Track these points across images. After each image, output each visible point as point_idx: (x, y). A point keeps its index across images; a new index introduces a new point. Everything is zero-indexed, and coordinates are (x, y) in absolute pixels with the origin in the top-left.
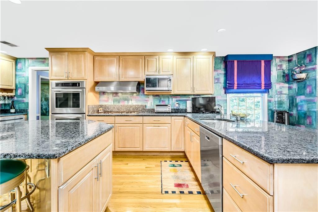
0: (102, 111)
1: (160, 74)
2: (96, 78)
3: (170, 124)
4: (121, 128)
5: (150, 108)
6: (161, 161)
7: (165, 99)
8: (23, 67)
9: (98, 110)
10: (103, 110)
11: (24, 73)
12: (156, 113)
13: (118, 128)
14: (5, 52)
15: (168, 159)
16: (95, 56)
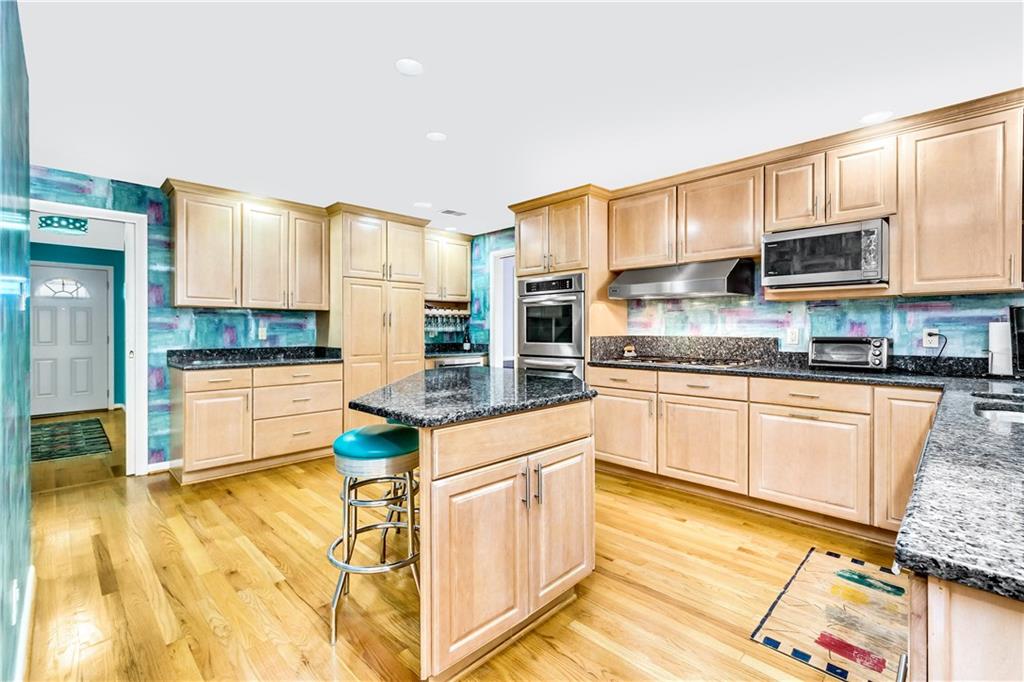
0: (633, 354)
1: (830, 221)
2: (614, 263)
3: (868, 417)
4: (674, 409)
5: (794, 351)
6: (813, 549)
7: (865, 317)
8: (482, 255)
9: (624, 352)
10: (635, 351)
11: (482, 267)
12: (813, 368)
13: (667, 407)
14: (454, 229)
15: (847, 550)
16: (613, 199)
